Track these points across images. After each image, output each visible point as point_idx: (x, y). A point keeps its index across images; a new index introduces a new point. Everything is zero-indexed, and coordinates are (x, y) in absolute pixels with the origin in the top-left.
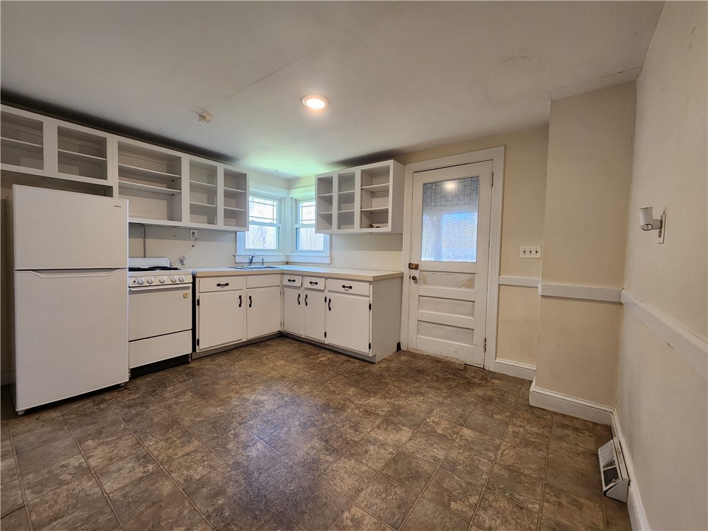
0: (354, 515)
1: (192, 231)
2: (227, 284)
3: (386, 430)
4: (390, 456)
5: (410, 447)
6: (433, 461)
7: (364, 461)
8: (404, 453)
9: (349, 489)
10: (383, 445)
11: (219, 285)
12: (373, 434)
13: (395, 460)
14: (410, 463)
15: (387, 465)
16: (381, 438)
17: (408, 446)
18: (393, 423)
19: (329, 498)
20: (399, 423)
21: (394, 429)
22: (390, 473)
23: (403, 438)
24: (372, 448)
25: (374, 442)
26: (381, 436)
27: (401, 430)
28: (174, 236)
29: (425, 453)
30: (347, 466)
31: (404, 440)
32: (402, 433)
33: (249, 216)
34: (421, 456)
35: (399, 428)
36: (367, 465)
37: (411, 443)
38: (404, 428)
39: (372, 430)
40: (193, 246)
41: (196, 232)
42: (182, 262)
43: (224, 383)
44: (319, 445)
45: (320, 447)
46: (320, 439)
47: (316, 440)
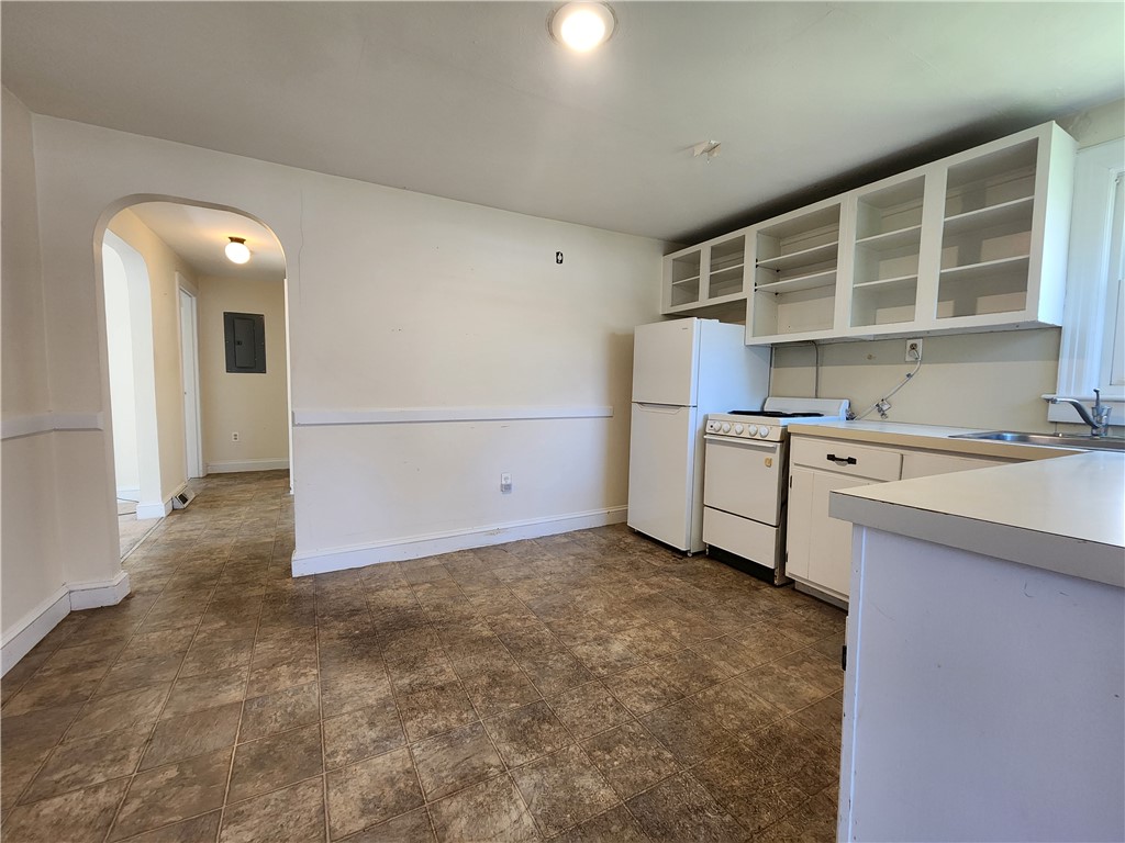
0: (306, 676)
1: (910, 342)
2: (852, 461)
3: (392, 781)
4: (329, 750)
5: (310, 793)
6: (241, 809)
7: (358, 714)
8: (310, 773)
9: (337, 684)
10: (360, 754)
11: (831, 457)
12: (401, 752)
13: (315, 751)
14: (285, 769)
15: (321, 734)
16: (380, 760)
17: (317, 793)
18: (398, 810)
19: (348, 666)
20: (385, 823)
21: (379, 799)
22: (306, 733)
23: (340, 799)
24: (373, 734)
25: (380, 746)
26: (387, 763)
27: (363, 813)
29: (268, 810)
31: (335, 798)
32: (354, 808)
34: (274, 796)
35: (371, 813)
36: (349, 713)
37: (314, 804)
38: (362, 823)
39: (411, 756)
40: (909, 376)
41: (919, 342)
42: (880, 410)
43: (689, 615)
44: (440, 680)
45: (435, 679)
46: (453, 684)
47: (455, 678)
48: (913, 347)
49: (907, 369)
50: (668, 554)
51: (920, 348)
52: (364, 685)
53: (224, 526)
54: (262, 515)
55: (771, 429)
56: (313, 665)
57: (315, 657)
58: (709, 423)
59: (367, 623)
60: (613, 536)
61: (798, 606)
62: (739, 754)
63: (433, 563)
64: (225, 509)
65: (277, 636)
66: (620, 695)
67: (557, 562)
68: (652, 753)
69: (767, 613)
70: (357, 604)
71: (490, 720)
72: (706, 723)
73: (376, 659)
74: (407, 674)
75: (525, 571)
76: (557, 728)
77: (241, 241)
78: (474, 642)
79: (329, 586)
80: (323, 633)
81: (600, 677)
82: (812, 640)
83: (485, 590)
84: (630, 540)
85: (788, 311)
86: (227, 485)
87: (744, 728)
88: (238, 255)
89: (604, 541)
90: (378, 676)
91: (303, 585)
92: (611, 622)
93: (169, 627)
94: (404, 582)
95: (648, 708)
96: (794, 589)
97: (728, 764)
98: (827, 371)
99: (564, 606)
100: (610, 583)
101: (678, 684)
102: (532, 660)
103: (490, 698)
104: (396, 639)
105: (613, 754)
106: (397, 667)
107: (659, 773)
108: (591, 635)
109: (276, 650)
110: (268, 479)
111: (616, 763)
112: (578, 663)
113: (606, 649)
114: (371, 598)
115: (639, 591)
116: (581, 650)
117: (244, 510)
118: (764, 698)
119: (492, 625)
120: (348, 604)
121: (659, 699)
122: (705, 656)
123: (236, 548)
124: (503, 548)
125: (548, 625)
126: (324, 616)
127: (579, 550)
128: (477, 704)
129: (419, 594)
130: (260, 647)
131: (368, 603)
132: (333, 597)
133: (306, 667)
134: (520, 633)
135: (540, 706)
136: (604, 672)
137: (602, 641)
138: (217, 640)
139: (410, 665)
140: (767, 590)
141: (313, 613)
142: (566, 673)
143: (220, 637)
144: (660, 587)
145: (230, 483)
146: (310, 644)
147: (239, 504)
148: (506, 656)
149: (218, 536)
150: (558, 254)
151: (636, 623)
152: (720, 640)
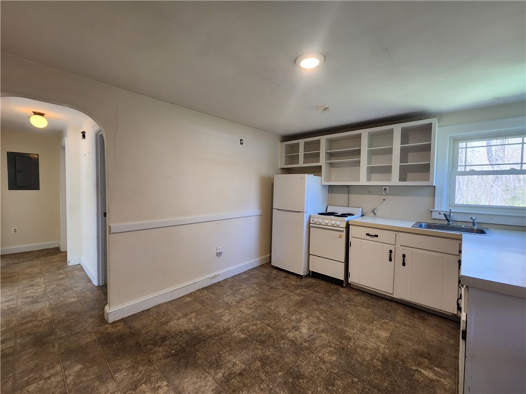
0: (161, 388)
1: (384, 187)
2: (376, 236)
9: (184, 387)
11: (368, 235)
19: (182, 374)
28: (369, 192)
30: (207, 388)
33: (458, 166)
40: (384, 200)
41: (387, 188)
42: (374, 212)
43: (322, 307)
44: (237, 369)
45: (234, 370)
46: (245, 370)
47: (244, 367)
48: (385, 189)
49: (384, 197)
50: (295, 277)
51: (388, 190)
52: (199, 384)
53: (33, 295)
54: (57, 282)
55: (341, 223)
56: (160, 379)
57: (159, 374)
58: (312, 219)
59: (175, 345)
60: (267, 271)
61: (356, 295)
62: (378, 371)
63: (189, 299)
64: (25, 282)
65: (124, 365)
66: (320, 355)
67: (251, 289)
68: (350, 381)
69: (348, 301)
70: (162, 333)
71: (275, 385)
72: (359, 359)
73: (196, 366)
74: (218, 370)
75: (238, 297)
76: (306, 380)
77: (42, 115)
78: (240, 343)
79: (137, 325)
80: (154, 357)
81: (307, 348)
82: (370, 310)
83: (227, 311)
84: (275, 272)
85: (335, 171)
86: (13, 264)
87: (373, 358)
88: (39, 123)
89: (264, 274)
90: (203, 376)
91: (118, 328)
92: (294, 317)
93: (40, 378)
94: (180, 314)
95: (334, 358)
96: (350, 287)
97: (378, 376)
98: (352, 196)
99: (269, 313)
100: (281, 297)
101: (338, 343)
102: (273, 346)
103: (267, 373)
104: (198, 350)
105: (336, 386)
106: (210, 367)
107: (358, 390)
108: (290, 326)
109: (130, 375)
110: (44, 256)
111: (340, 390)
112: (293, 343)
113: (300, 332)
114: (167, 328)
115: (295, 299)
116: (291, 335)
117: (40, 280)
118: (370, 341)
119: (242, 331)
120: (156, 335)
121: (336, 353)
122: (340, 327)
123: (52, 309)
124: (218, 285)
125: (268, 325)
126: (146, 346)
127: (256, 281)
128: (264, 378)
129: (193, 320)
130: (119, 376)
131: (168, 332)
132: (144, 332)
133: (157, 382)
134: (258, 333)
135: (292, 370)
136: (307, 344)
137: (296, 328)
138: (85, 379)
139: (216, 364)
140: (341, 289)
141: (138, 345)
142: (292, 350)
143: (85, 376)
144: (302, 295)
145: (15, 261)
146: (150, 366)
147: (33, 276)
148: (260, 347)
149: (33, 303)
150: (241, 140)
151: (304, 315)
152: (340, 317)
